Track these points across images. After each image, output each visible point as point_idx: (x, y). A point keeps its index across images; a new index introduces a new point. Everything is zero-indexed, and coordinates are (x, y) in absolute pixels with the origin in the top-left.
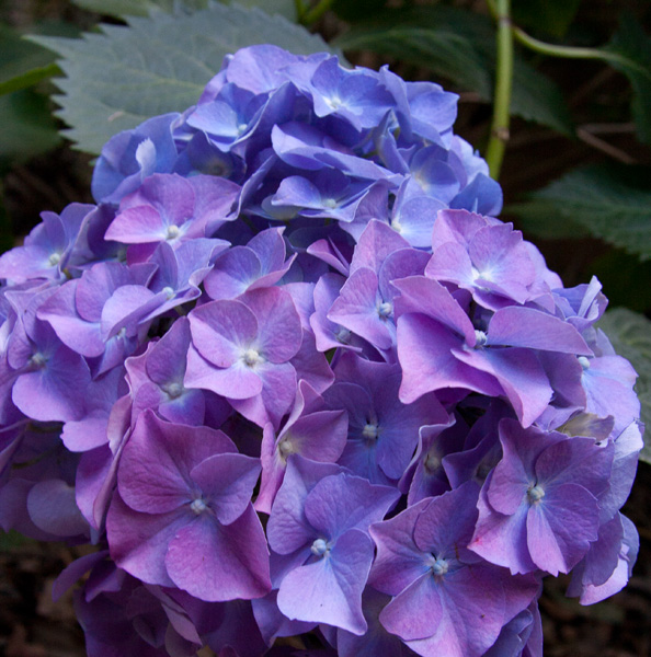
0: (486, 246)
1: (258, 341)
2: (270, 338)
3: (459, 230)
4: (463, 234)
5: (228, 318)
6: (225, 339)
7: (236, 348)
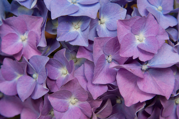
0: (138, 27)
1: (73, 96)
2: (77, 94)
3: (126, 25)
4: (128, 26)
5: (61, 94)
6: (63, 100)
7: (67, 100)
